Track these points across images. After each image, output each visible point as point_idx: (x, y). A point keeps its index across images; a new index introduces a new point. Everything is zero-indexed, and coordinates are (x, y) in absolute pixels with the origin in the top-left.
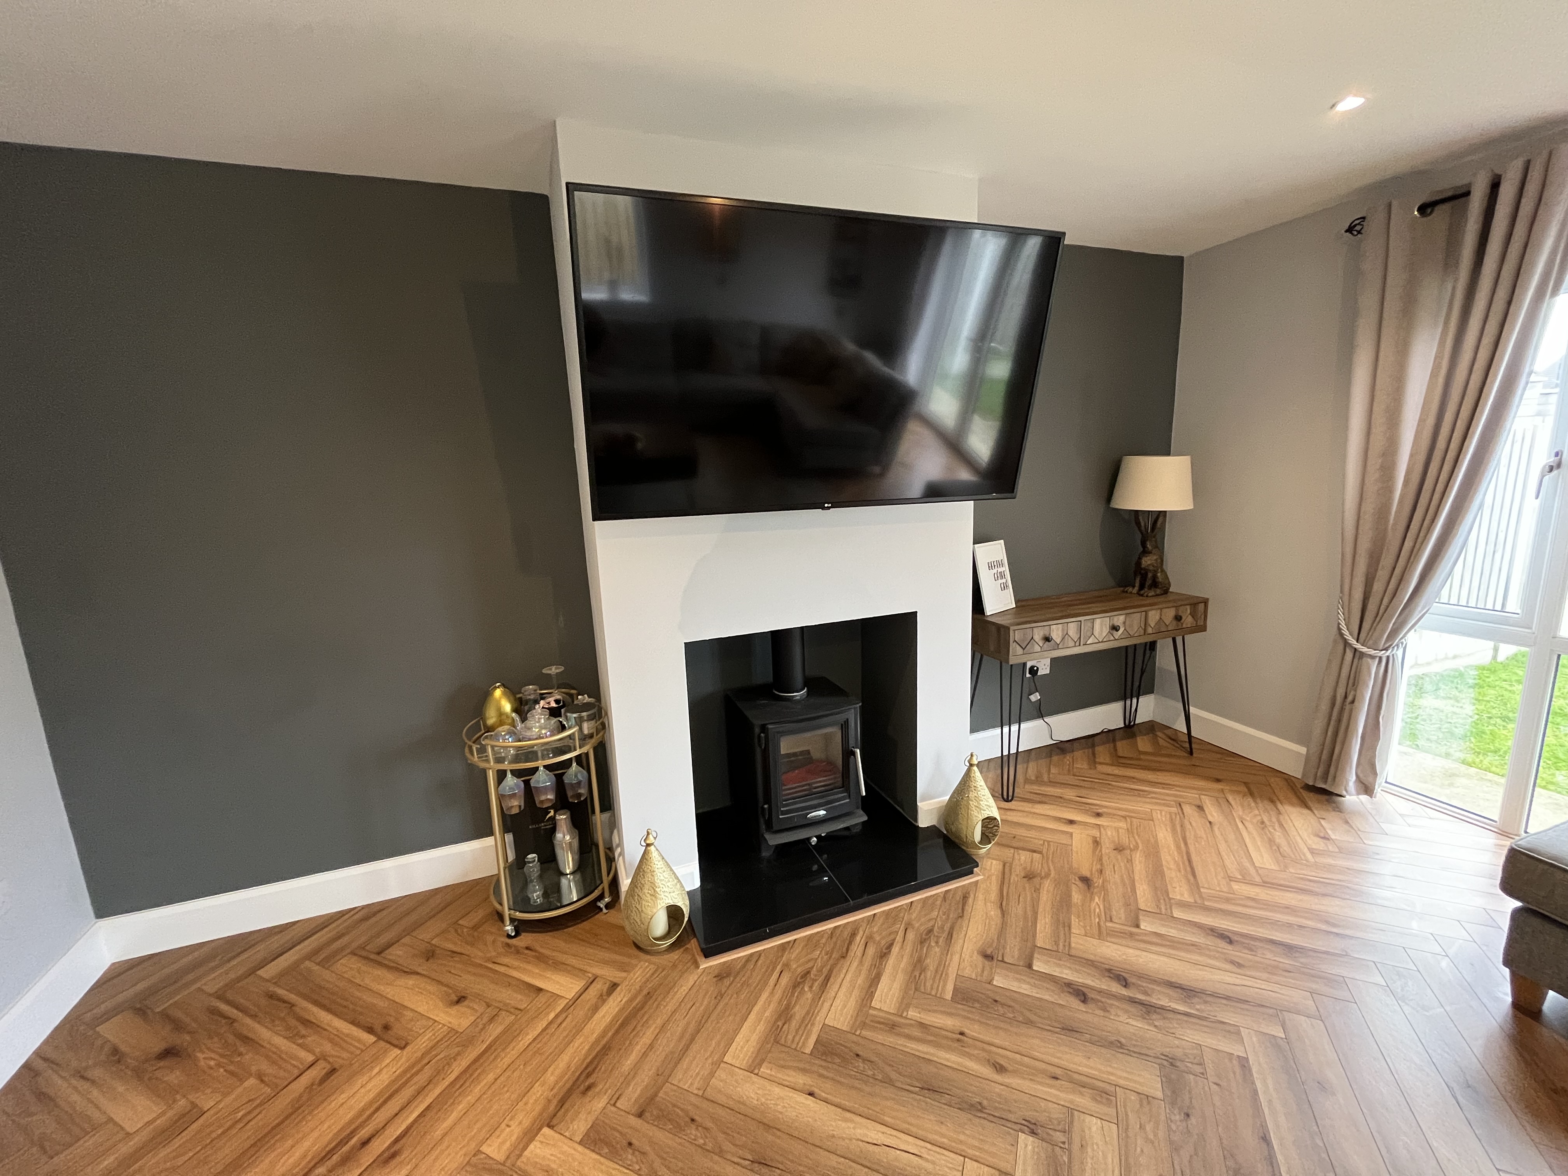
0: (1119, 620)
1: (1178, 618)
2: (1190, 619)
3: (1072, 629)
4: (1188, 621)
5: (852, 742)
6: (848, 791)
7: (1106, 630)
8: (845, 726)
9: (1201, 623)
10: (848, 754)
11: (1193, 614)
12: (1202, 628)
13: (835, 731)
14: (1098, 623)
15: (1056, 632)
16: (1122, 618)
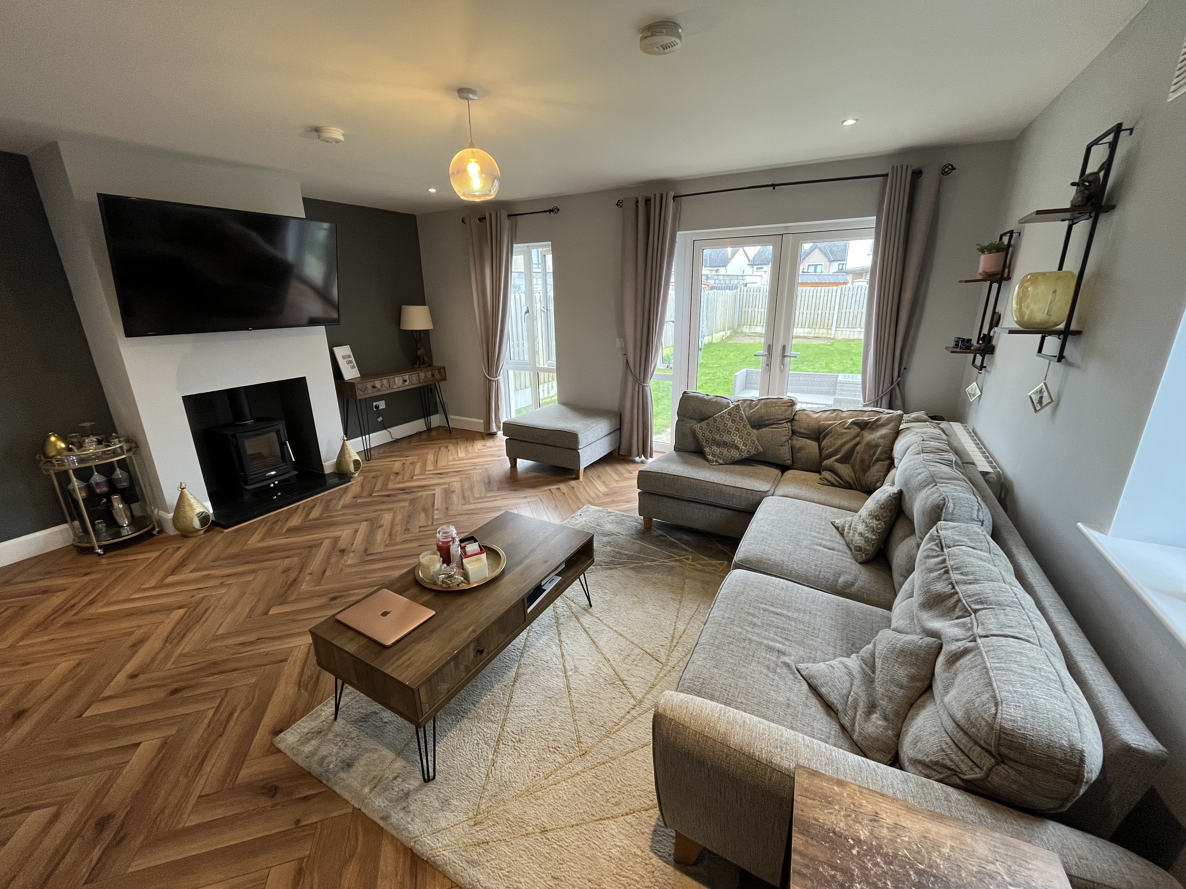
0: (406, 377)
1: (433, 375)
2: (438, 375)
3: (385, 382)
4: (438, 376)
5: (283, 439)
6: (285, 462)
7: (401, 382)
8: (278, 432)
9: (444, 377)
10: (282, 445)
11: (440, 373)
12: (445, 379)
13: (273, 435)
14: (396, 379)
15: (378, 384)
16: (407, 377)
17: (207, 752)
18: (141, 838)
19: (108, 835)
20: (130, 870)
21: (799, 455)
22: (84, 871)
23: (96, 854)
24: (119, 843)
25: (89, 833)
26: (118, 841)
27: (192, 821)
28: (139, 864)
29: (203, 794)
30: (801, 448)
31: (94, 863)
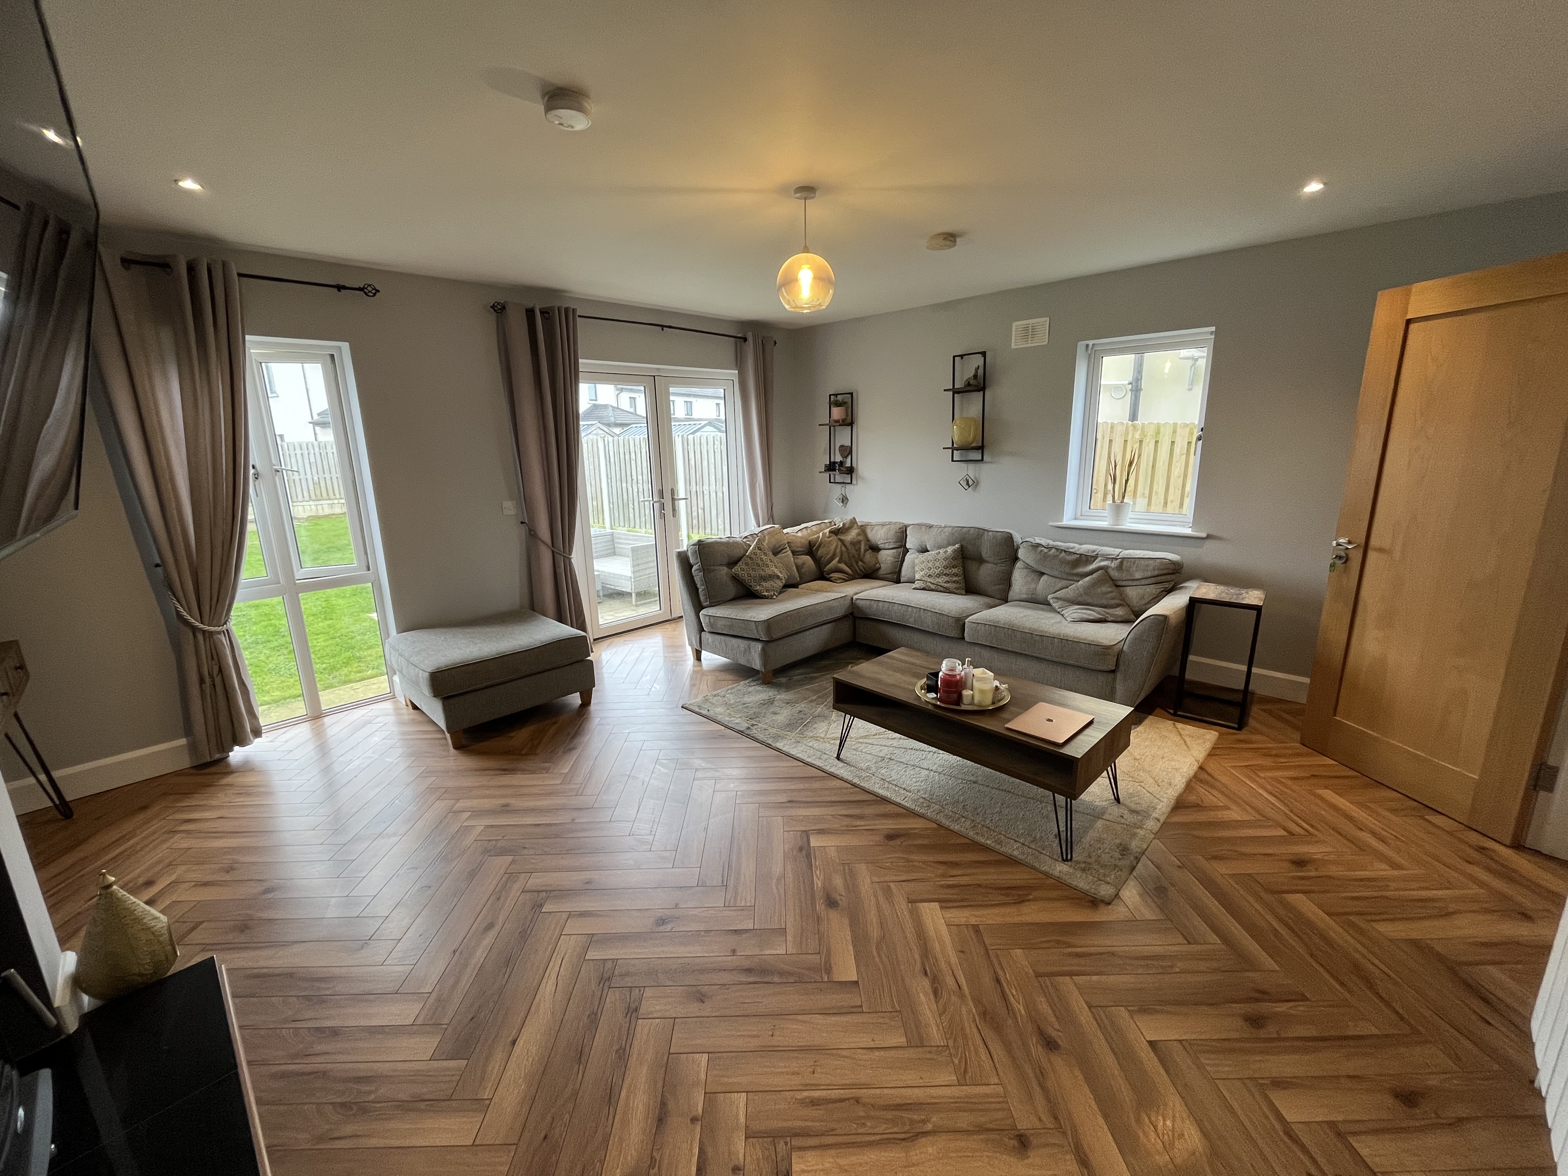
17: (1137, 958)
18: (1250, 974)
19: (1265, 1007)
20: (1277, 968)
21: (803, 570)
22: (1301, 1008)
23: (1281, 1008)
24: (1264, 992)
25: (1271, 1030)
26: (1262, 995)
27: (1214, 938)
28: (1269, 963)
29: (1186, 942)
30: (803, 564)
31: (1291, 1004)
